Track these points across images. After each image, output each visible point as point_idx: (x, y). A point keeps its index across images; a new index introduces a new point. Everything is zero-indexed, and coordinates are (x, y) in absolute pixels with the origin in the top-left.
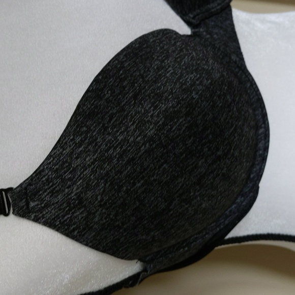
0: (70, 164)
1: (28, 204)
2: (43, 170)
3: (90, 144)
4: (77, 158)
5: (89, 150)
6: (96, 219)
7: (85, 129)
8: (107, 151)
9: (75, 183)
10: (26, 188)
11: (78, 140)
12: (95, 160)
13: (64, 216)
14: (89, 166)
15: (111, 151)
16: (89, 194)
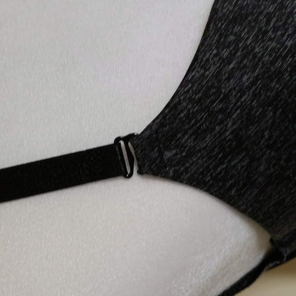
0: (219, 89)
1: (161, 154)
2: (179, 103)
3: (244, 57)
4: (228, 79)
5: (245, 66)
6: (262, 168)
7: (232, 38)
8: (273, 63)
9: (229, 115)
10: (156, 132)
11: (225, 53)
12: (257, 79)
13: (216, 167)
14: (249, 88)
15: (279, 63)
16: (252, 130)
